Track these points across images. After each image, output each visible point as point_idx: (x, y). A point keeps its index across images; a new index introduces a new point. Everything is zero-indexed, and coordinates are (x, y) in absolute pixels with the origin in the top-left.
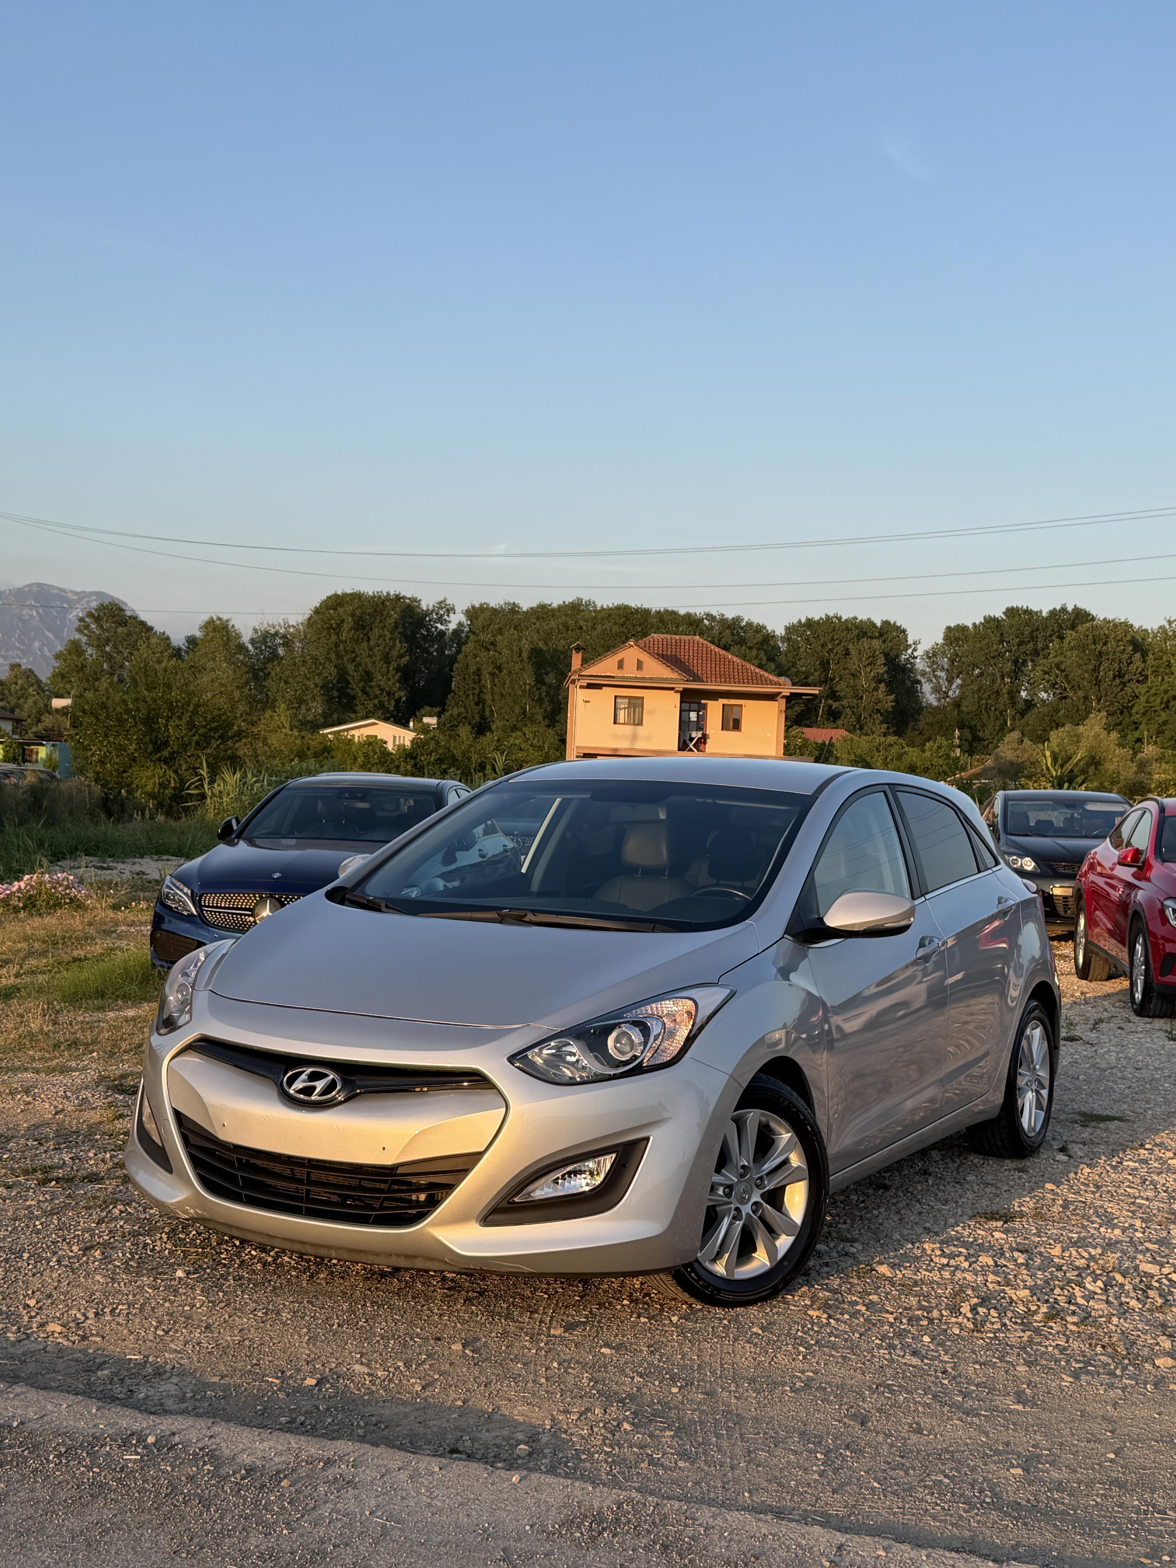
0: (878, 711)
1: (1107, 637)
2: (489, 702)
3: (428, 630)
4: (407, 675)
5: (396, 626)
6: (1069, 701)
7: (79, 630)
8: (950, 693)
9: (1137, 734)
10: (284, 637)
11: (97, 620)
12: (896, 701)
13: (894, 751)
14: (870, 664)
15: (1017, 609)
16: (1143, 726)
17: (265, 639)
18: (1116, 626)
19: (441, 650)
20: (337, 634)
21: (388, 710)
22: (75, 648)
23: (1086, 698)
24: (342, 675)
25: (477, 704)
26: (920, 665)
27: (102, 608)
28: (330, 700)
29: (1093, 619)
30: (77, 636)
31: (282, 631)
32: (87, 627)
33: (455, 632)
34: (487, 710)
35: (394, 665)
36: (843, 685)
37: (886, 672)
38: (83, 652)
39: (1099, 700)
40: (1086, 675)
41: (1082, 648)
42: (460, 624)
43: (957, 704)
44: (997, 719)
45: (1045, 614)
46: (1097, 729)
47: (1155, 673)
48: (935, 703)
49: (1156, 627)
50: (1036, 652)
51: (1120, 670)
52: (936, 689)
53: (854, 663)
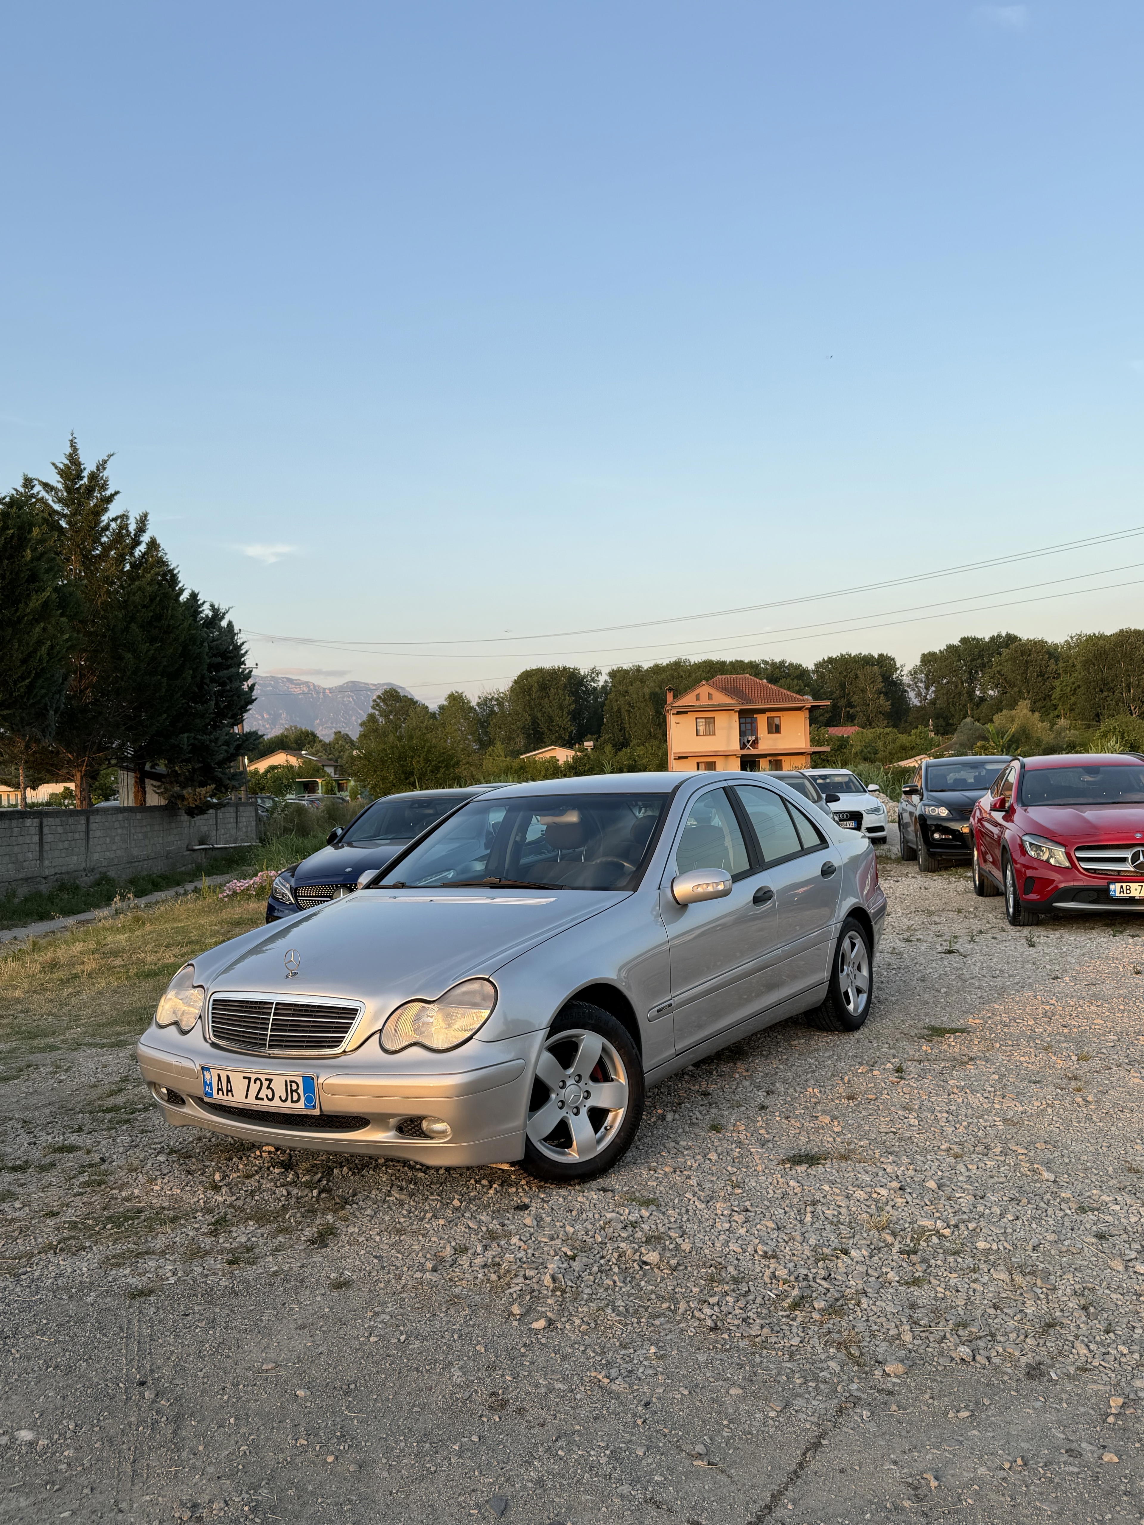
0: (880, 712)
1: (1030, 651)
2: (628, 729)
3: (586, 687)
4: (575, 716)
5: (565, 687)
6: (1008, 695)
7: (373, 708)
8: (928, 697)
9: (1056, 713)
10: (497, 700)
11: (384, 700)
12: (892, 704)
13: (890, 738)
14: (872, 682)
15: (968, 638)
16: (1060, 707)
17: (485, 702)
18: (1035, 643)
19: (596, 699)
20: (529, 695)
21: (565, 740)
22: (372, 718)
23: (1020, 692)
24: (534, 721)
25: (620, 731)
26: (906, 680)
27: (386, 692)
28: (528, 736)
29: (1020, 640)
30: (374, 711)
31: (496, 696)
32: (378, 705)
33: (603, 687)
34: (627, 734)
35: (566, 710)
36: (856, 697)
37: (884, 686)
38: (377, 721)
39: (1029, 692)
40: (1019, 677)
41: (1014, 659)
42: (606, 682)
43: (933, 702)
44: (961, 710)
45: (987, 640)
46: (1025, 711)
47: (1065, 671)
48: (919, 704)
49: (1062, 642)
50: (983, 666)
51: (1041, 672)
52: (919, 695)
53: (861, 682)
